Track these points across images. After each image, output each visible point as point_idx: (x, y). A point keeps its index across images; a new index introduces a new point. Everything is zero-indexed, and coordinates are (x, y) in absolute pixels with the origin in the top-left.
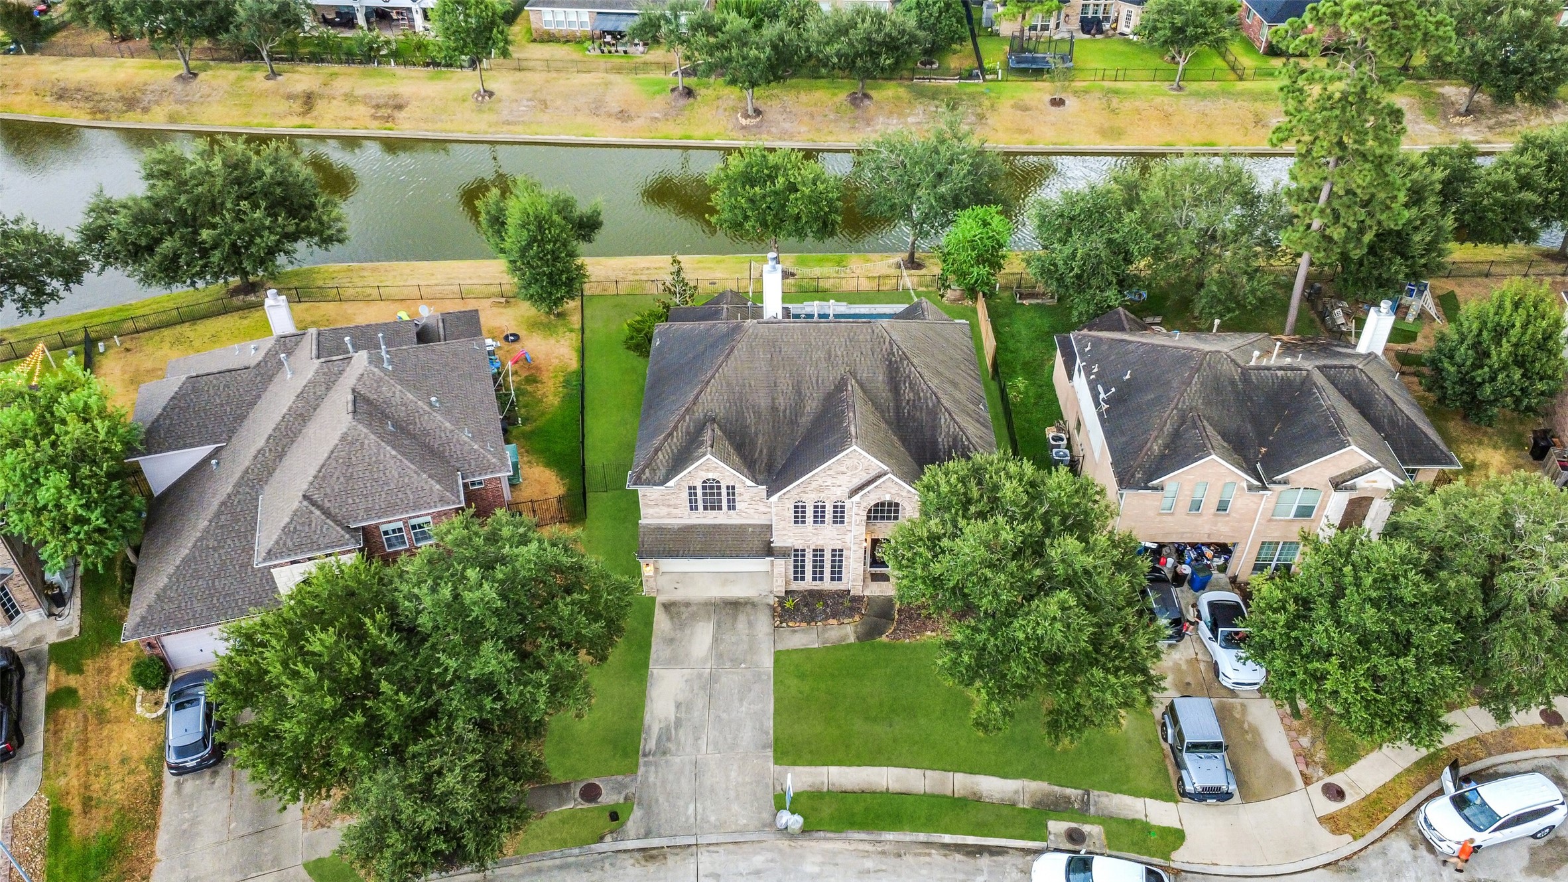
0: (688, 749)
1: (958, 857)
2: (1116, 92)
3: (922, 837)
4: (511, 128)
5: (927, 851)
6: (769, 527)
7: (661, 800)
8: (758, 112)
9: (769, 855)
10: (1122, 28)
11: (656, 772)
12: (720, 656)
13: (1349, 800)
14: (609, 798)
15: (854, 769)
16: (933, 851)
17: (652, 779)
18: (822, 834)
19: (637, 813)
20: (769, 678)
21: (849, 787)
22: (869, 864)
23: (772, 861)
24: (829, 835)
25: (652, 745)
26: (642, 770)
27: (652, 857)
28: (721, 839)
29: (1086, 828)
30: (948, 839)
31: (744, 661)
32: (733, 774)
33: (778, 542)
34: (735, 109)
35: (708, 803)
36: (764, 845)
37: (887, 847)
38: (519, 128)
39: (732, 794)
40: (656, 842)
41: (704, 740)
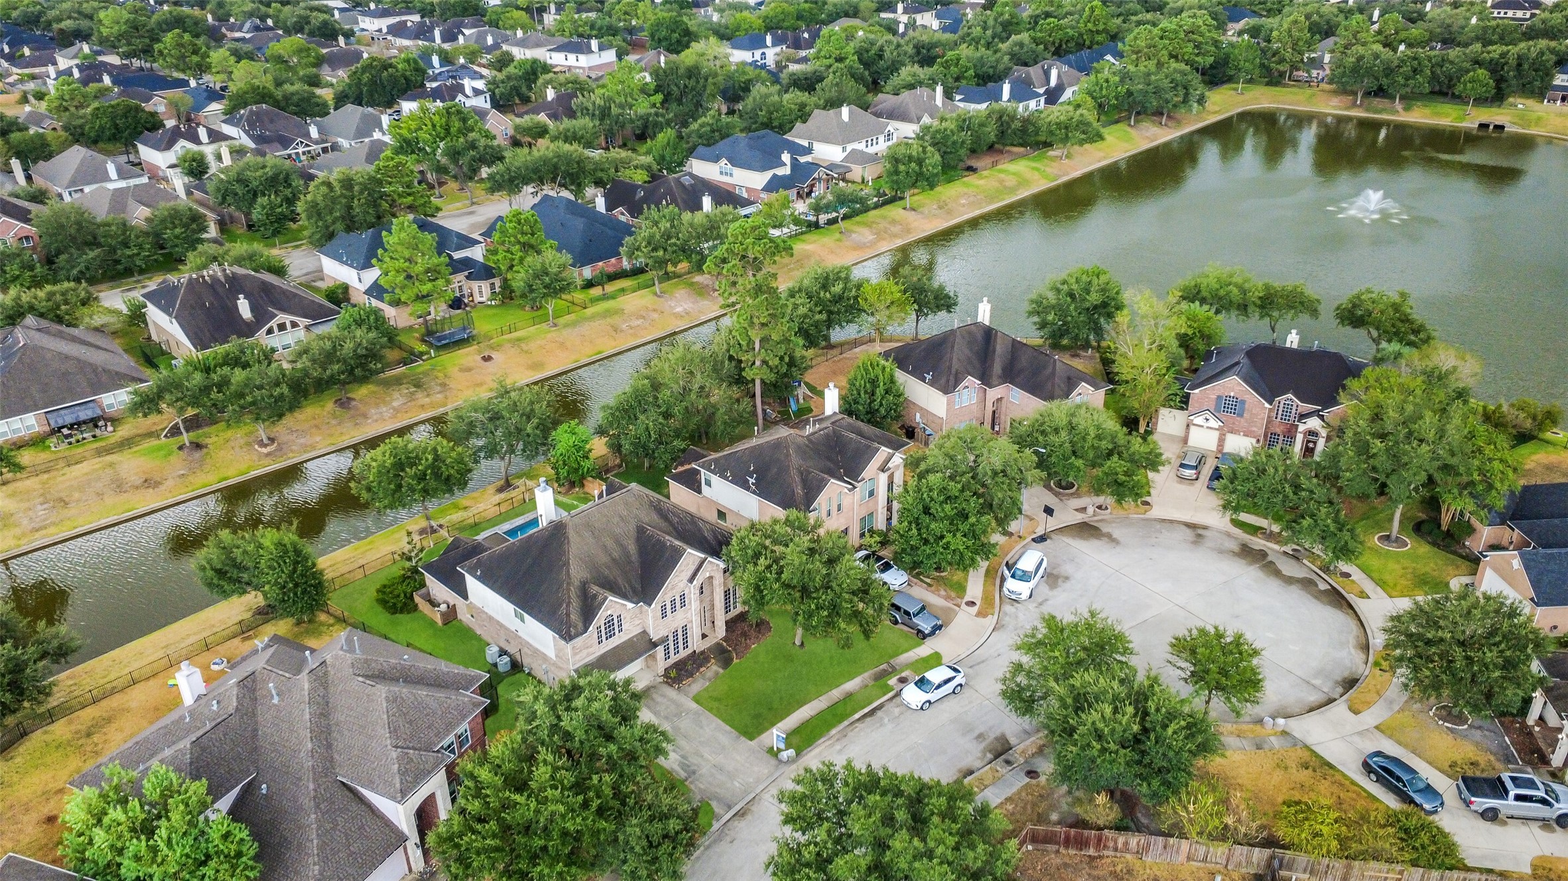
0: (703, 764)
2: (519, 340)
3: (846, 723)
4: (44, 532)
5: (854, 726)
6: (644, 632)
7: (718, 791)
8: (272, 440)
10: (478, 299)
11: (700, 783)
12: (666, 718)
13: (978, 603)
15: (789, 718)
16: (856, 725)
17: (702, 786)
18: (805, 751)
19: (713, 803)
20: (703, 711)
21: (795, 726)
22: (838, 747)
24: (808, 749)
25: (683, 774)
26: (692, 787)
27: (743, 815)
28: (765, 785)
29: (903, 675)
30: (857, 716)
31: (681, 713)
32: (738, 758)
33: (655, 637)
34: (249, 444)
35: (741, 776)
38: (52, 530)
39: (747, 765)
40: (737, 808)
41: (706, 755)
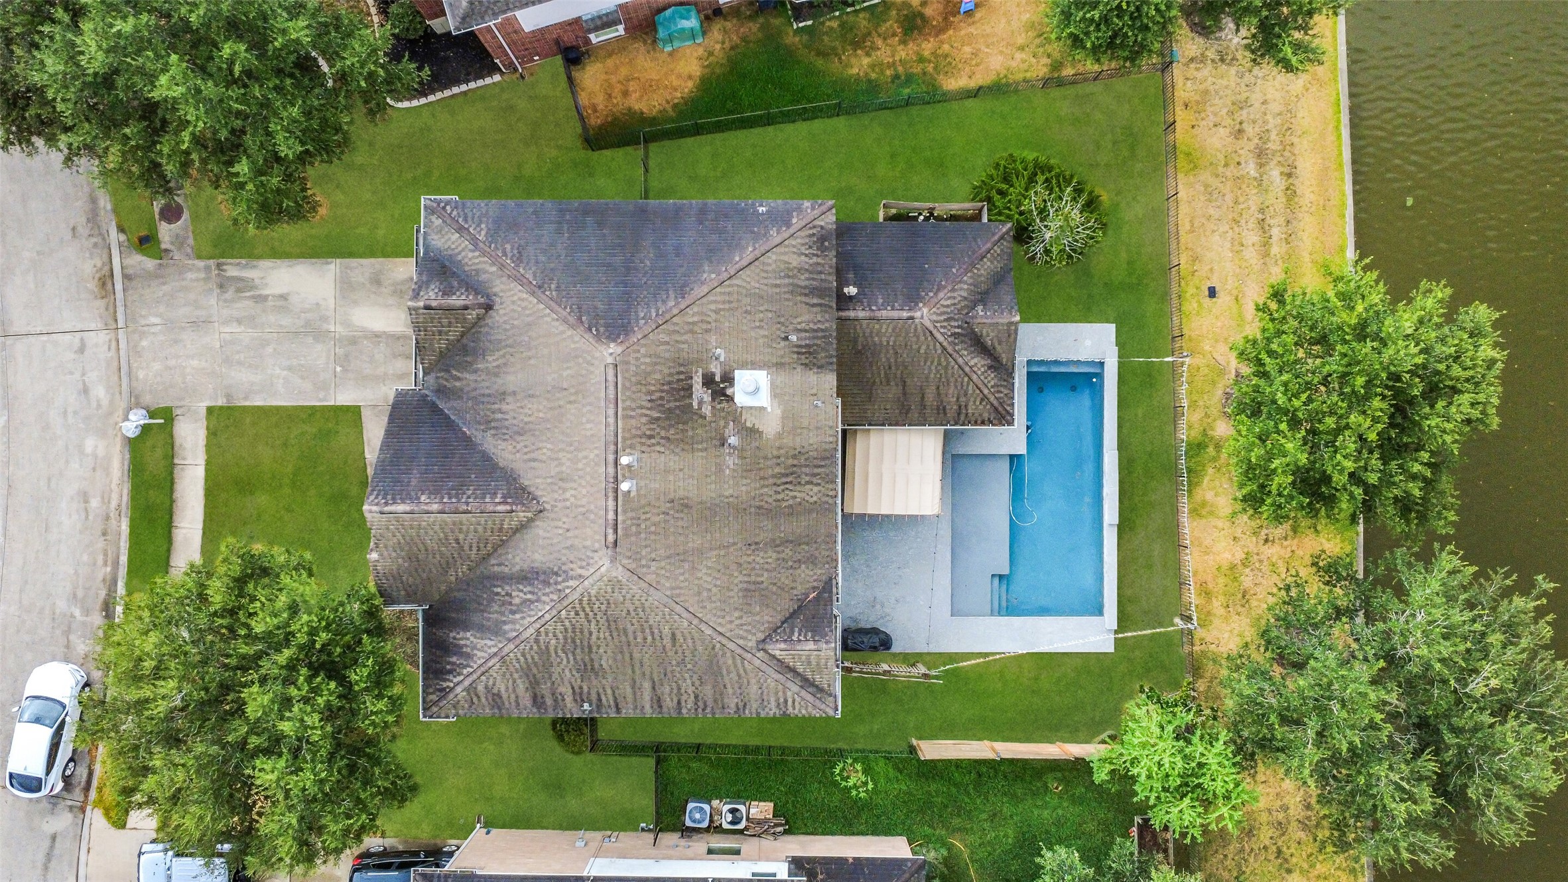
0: (226, 312)
1: (103, 594)
3: (124, 559)
5: (109, 563)
7: (164, 288)
9: (105, 403)
11: (197, 280)
12: (353, 341)
14: (166, 232)
15: (200, 492)
16: (109, 569)
17: (190, 275)
18: (127, 456)
19: (150, 264)
20: (320, 400)
21: (178, 487)
22: (95, 503)
23: (99, 406)
24: (126, 463)
25: (232, 271)
26: (201, 264)
27: (104, 284)
28: (122, 353)
31: (345, 370)
32: (195, 363)
35: (161, 338)
36: (117, 396)
37: (113, 522)
39: (172, 363)
40: (119, 287)
41: (235, 328)
